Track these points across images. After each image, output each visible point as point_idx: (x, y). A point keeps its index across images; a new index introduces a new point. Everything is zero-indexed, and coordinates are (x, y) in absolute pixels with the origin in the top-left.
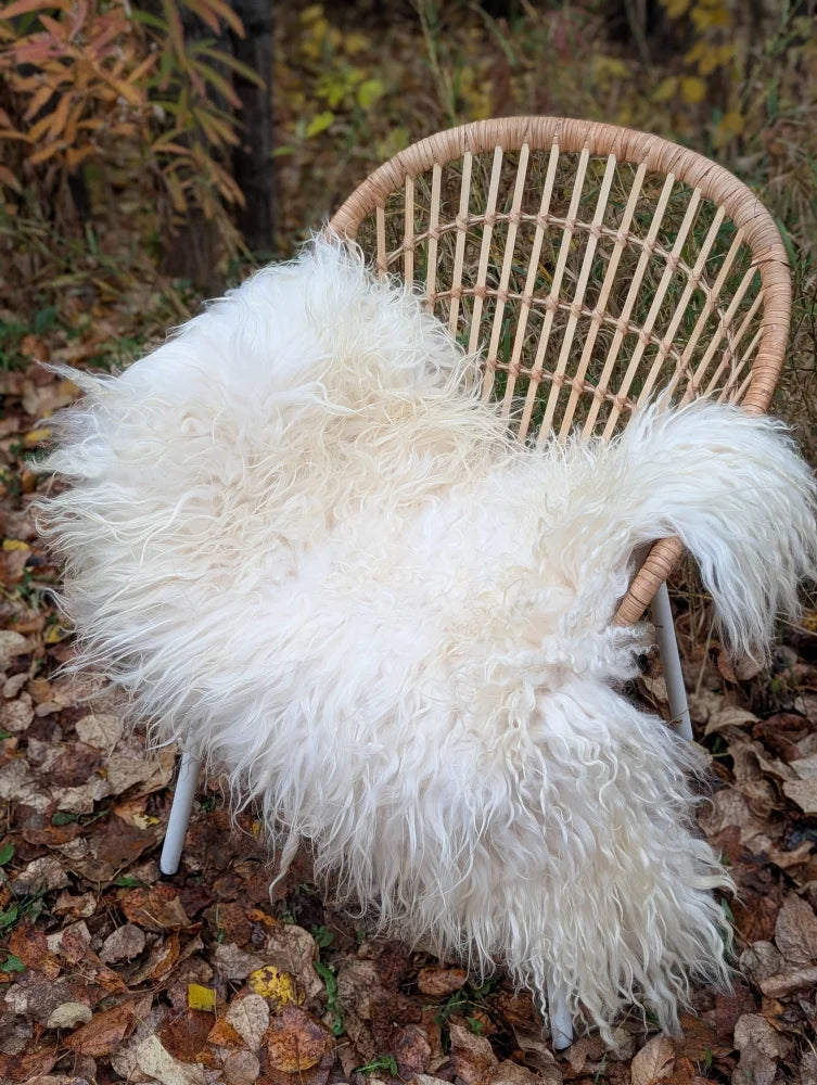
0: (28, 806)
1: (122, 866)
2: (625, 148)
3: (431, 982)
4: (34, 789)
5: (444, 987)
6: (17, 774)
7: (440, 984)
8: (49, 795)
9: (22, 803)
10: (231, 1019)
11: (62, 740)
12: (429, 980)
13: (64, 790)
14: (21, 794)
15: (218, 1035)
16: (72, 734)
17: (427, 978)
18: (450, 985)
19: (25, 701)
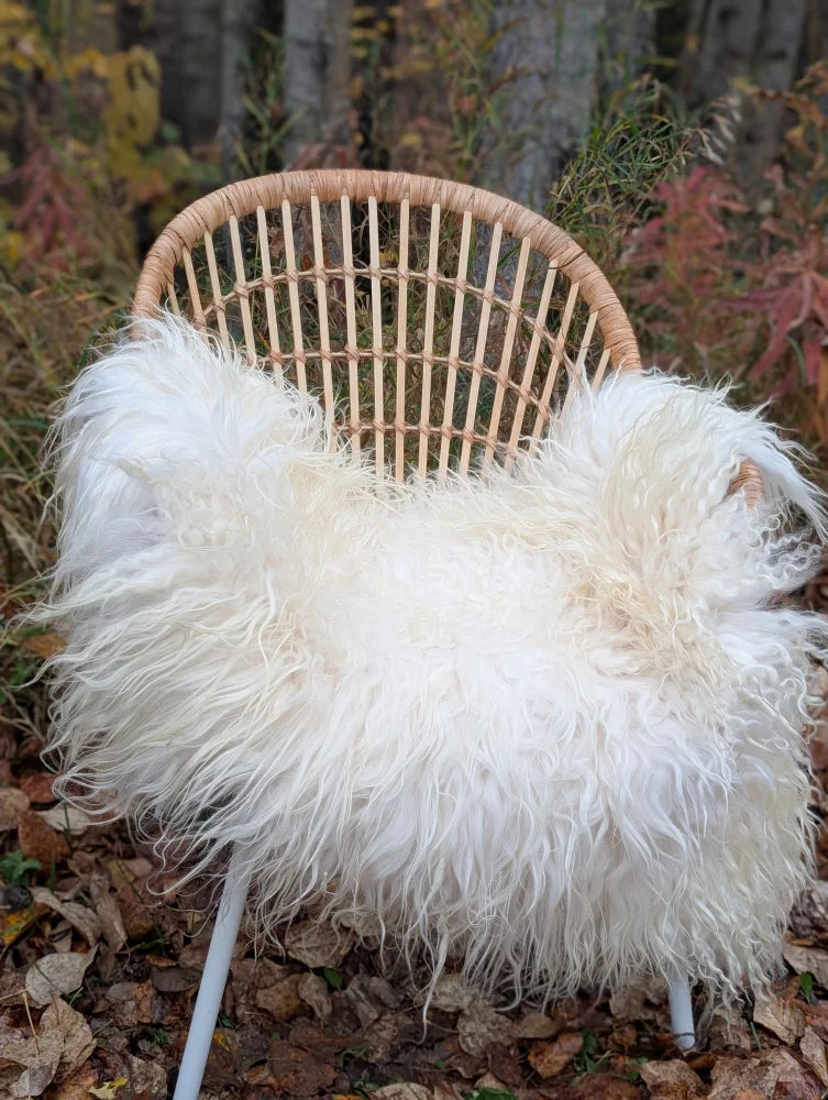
2: (385, 187)
3: (549, 1062)
5: (564, 1058)
7: (558, 1058)
12: (546, 1061)
17: (542, 1061)
18: (568, 1053)
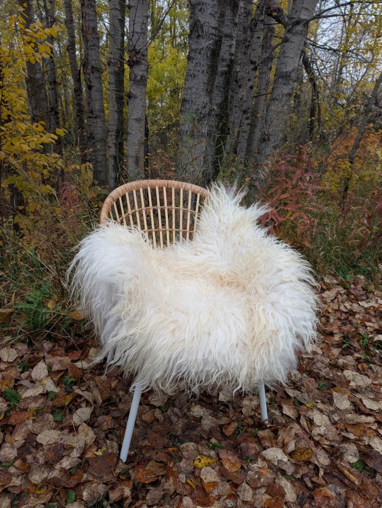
0: (53, 478)
1: (112, 469)
4: (48, 471)
6: (37, 470)
8: (55, 469)
9: (49, 478)
10: (206, 481)
11: (37, 450)
13: (59, 463)
14: (45, 475)
15: (209, 488)
16: (38, 446)
19: (7, 447)
